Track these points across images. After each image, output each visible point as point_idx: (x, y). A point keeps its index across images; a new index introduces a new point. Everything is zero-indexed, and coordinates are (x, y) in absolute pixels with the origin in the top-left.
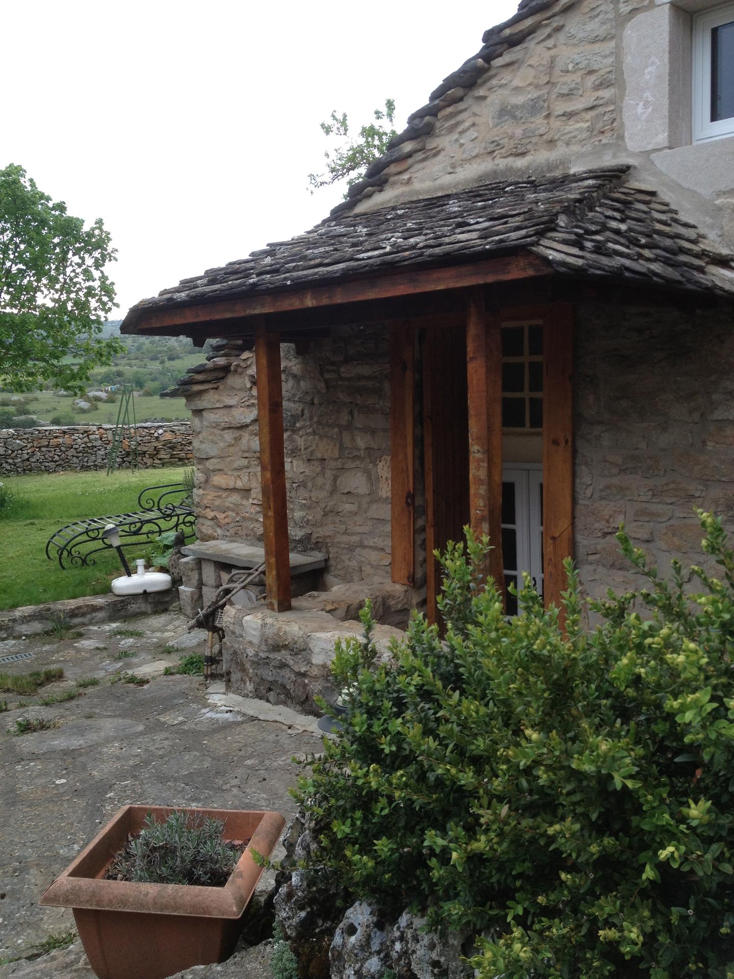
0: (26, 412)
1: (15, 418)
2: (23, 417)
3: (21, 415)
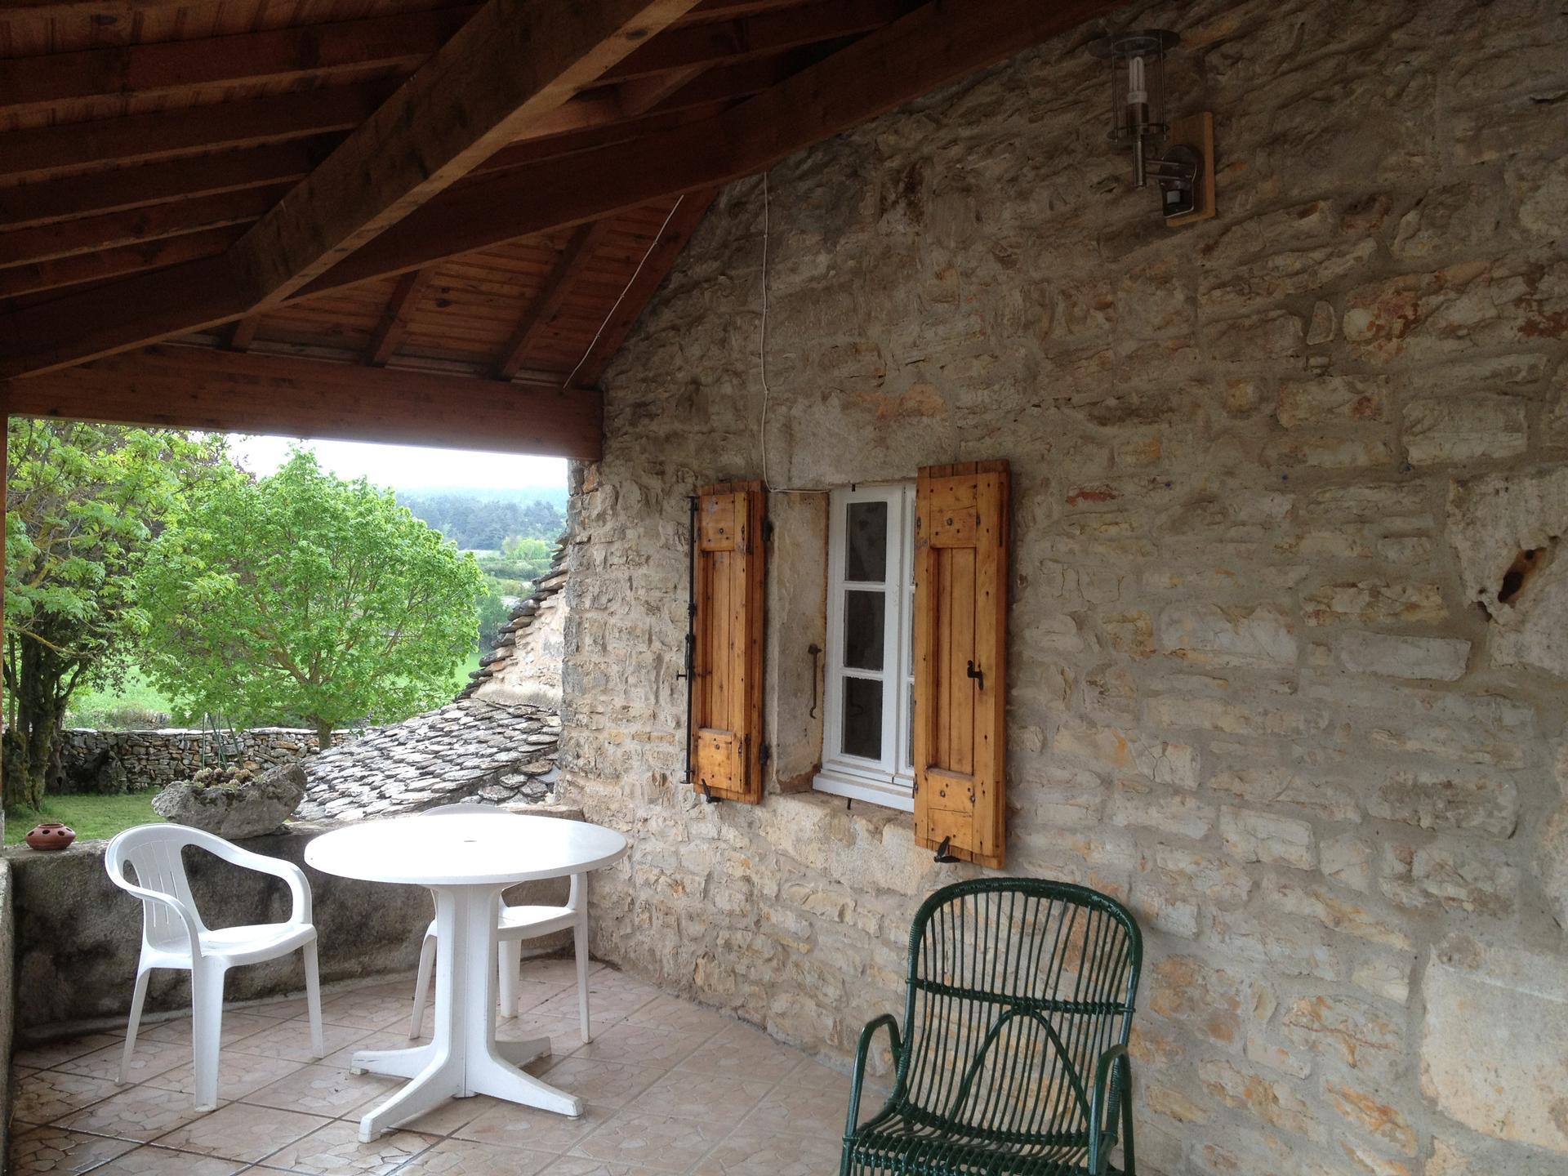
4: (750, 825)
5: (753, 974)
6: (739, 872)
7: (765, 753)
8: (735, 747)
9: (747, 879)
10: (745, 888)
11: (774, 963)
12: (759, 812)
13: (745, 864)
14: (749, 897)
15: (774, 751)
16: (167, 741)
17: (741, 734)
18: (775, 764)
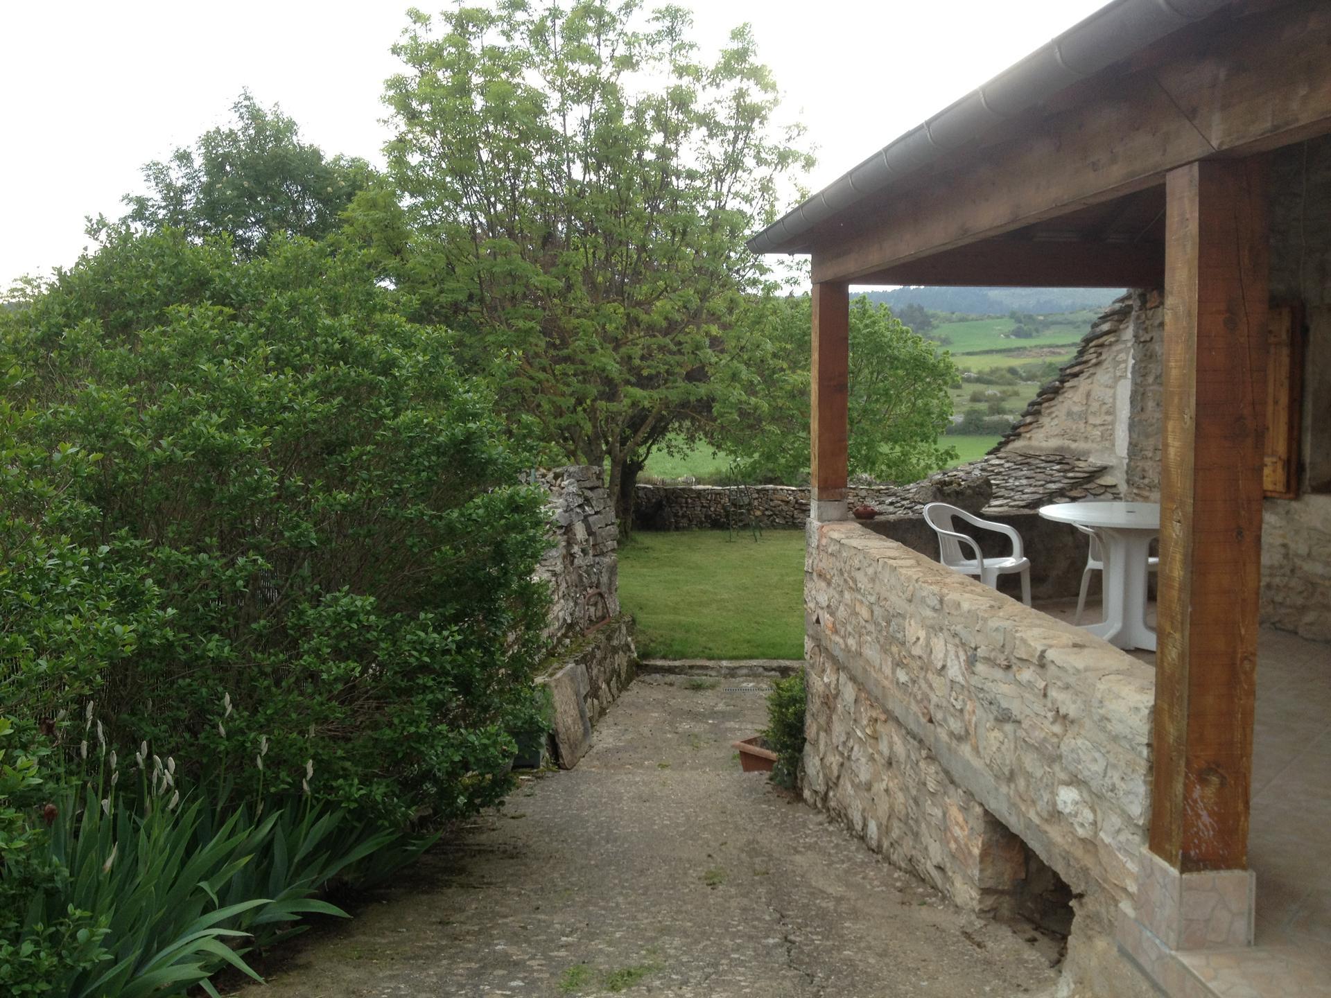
0: (1001, 411)
1: (986, 418)
2: (996, 418)
3: (993, 414)
4: (1288, 512)
5: (1288, 601)
6: (1279, 541)
7: (1301, 467)
8: (1280, 465)
9: (1284, 546)
10: (1283, 551)
11: (1305, 594)
12: (1294, 504)
13: (1284, 536)
14: (1286, 556)
15: (1307, 466)
16: (699, 492)
17: (1284, 456)
18: (1308, 474)
